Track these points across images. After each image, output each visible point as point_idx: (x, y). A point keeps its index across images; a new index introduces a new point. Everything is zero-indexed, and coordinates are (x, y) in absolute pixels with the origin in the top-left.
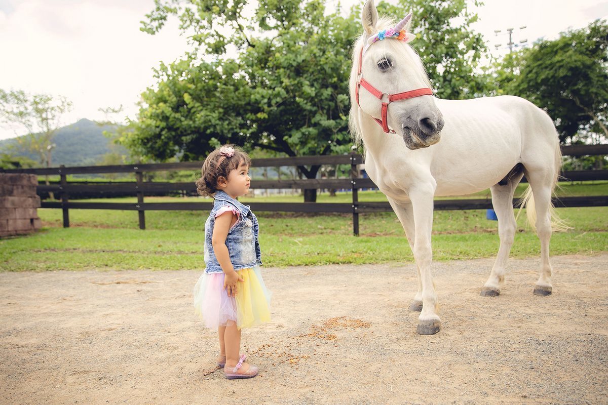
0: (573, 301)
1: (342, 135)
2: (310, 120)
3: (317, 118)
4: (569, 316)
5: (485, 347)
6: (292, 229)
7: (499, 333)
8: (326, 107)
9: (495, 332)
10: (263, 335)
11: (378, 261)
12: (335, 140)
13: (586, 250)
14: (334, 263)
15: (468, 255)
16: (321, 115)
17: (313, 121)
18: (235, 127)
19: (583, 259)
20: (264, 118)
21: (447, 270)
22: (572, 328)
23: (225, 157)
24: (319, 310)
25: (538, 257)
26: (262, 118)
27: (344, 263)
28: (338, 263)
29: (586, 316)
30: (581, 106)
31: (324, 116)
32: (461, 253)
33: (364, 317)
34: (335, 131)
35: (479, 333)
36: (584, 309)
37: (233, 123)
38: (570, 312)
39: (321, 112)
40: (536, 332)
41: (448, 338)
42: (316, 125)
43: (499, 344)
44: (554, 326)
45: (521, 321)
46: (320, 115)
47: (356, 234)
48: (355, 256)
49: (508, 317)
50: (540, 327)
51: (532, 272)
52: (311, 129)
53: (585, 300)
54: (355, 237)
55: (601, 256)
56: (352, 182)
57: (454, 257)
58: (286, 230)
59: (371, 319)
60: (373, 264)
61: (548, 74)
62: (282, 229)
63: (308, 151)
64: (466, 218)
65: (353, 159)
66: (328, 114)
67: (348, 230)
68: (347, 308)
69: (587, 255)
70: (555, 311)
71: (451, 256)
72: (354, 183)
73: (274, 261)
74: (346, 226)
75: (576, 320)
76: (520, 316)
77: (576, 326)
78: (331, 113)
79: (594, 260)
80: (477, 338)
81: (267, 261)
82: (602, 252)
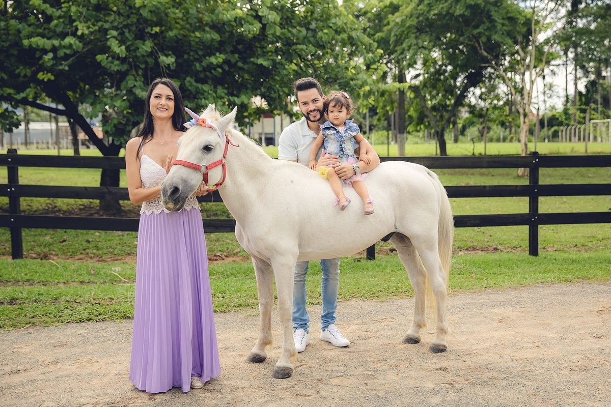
6: (97, 247)
8: (143, 66)
11: (230, 308)
26: (46, 79)
60: (224, 312)
61: (443, 8)
73: (106, 314)
81: (97, 313)
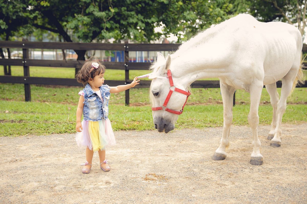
0: (294, 159)
1: (110, 24)
2: (85, 10)
3: (91, 9)
4: (295, 170)
5: (252, 193)
6: (72, 98)
7: (257, 182)
9: (254, 182)
10: (99, 190)
12: (105, 28)
13: (292, 120)
14: (122, 129)
15: (216, 123)
16: (94, 7)
17: (87, 11)
18: (19, 10)
19: (291, 127)
20: (47, 6)
21: (205, 135)
22: (300, 178)
23: (94, 69)
24: (130, 168)
25: (262, 125)
26: (45, 5)
27: (130, 129)
28: (126, 130)
29: (305, 169)
30: (278, 8)
31: (97, 8)
32: (211, 122)
33: (164, 173)
34: (105, 20)
35: (245, 183)
36: (303, 164)
37: (17, 7)
38: (295, 167)
39: (93, 4)
40: (279, 181)
41: (227, 187)
42: (90, 14)
43: (260, 191)
44: (288, 177)
45: (267, 173)
46: (92, 6)
47: (127, 104)
48: (135, 124)
49: (258, 171)
50: (281, 178)
51: (262, 137)
52: (86, 18)
53: (301, 158)
54: (127, 107)
55: (301, 124)
56: (125, 65)
57: (206, 125)
58: (68, 99)
59: (170, 175)
62: (64, 98)
63: (82, 35)
64: (200, 91)
65: (126, 47)
66: (99, 6)
67: (116, 100)
68: (149, 167)
69: (293, 124)
70: (286, 166)
71: (204, 125)
72: (127, 66)
74: (115, 97)
75: (300, 172)
76: (265, 170)
77: (302, 176)
78: (102, 5)
79: (298, 127)
80: (245, 187)
82: (302, 121)
